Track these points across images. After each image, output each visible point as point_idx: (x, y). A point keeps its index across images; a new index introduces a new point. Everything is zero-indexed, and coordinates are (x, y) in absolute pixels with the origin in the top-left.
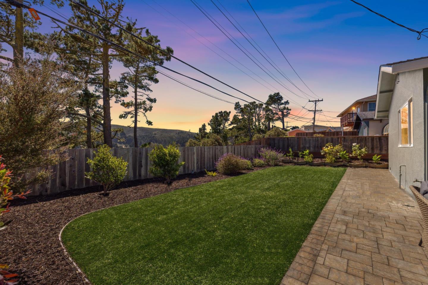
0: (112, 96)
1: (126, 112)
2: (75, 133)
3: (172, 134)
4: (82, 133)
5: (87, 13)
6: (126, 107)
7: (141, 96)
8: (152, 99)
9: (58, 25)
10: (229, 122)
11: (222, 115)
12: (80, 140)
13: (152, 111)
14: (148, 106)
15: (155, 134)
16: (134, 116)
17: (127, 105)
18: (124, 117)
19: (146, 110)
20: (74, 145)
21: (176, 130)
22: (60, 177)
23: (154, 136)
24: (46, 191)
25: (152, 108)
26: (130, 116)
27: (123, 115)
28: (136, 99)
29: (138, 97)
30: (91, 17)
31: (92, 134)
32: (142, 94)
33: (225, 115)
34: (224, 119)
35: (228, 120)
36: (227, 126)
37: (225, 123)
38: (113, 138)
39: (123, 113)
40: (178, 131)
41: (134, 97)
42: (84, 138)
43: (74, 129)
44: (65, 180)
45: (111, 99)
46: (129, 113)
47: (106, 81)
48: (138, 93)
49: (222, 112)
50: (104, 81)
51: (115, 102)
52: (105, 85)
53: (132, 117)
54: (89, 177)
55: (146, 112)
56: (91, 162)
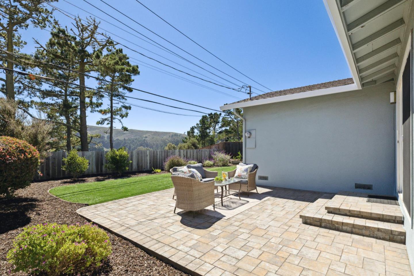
0: (88, 107)
1: (103, 119)
2: (56, 138)
3: (165, 137)
4: (63, 138)
5: (65, 39)
6: (103, 114)
7: (117, 103)
8: (127, 107)
9: (41, 45)
10: (220, 125)
11: (212, 117)
12: (61, 145)
13: (128, 117)
14: (124, 112)
15: (146, 137)
16: (110, 122)
17: (104, 112)
18: (101, 123)
19: (122, 116)
20: (55, 149)
21: (169, 133)
22: (46, 170)
23: (144, 140)
24: (38, 178)
25: (128, 115)
26: (106, 122)
27: (100, 121)
28: (112, 107)
29: (114, 105)
30: (69, 42)
31: (72, 140)
32: (117, 102)
33: (215, 117)
34: (214, 122)
35: (219, 123)
36: (218, 129)
37: (216, 125)
38: (89, 143)
39: (100, 120)
40: (172, 134)
41: (110, 105)
42: (65, 143)
43: (56, 134)
44: (49, 171)
45: (87, 109)
46: (106, 119)
47: (82, 93)
48: (114, 101)
49: (211, 114)
50: (80, 94)
51: (91, 112)
52: (82, 97)
53: (108, 124)
54: (64, 169)
55: (122, 118)
56: (66, 160)
